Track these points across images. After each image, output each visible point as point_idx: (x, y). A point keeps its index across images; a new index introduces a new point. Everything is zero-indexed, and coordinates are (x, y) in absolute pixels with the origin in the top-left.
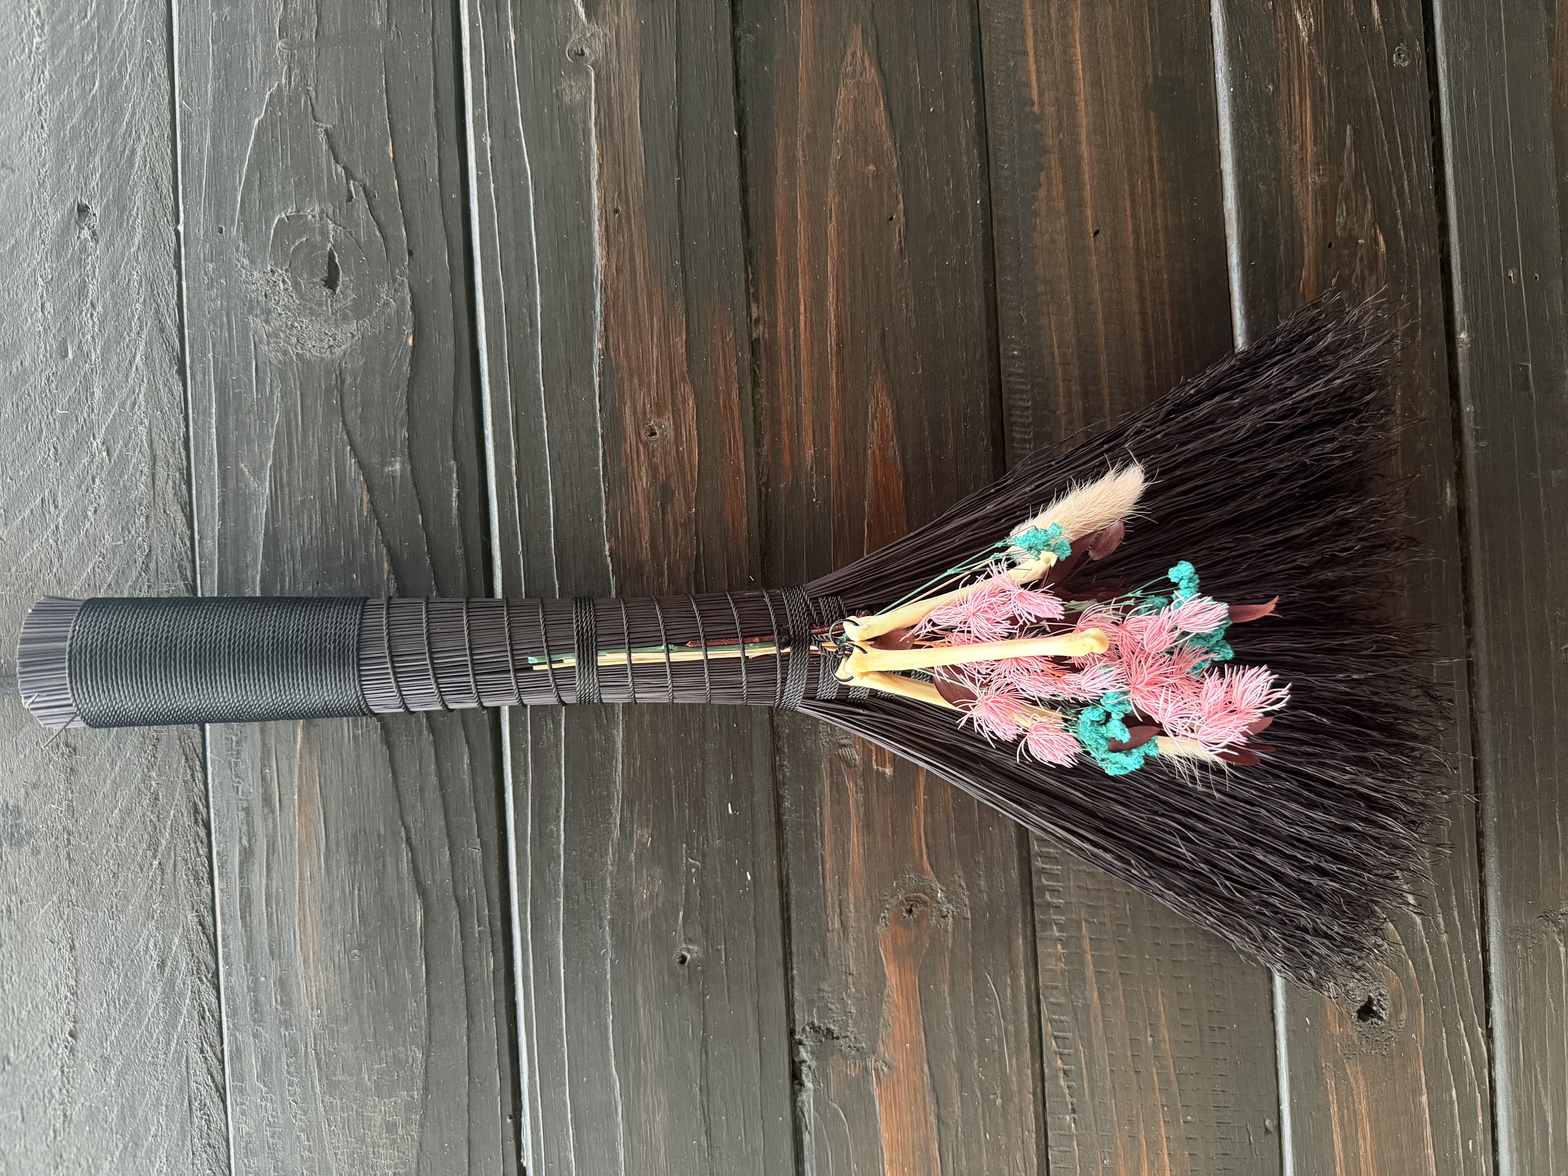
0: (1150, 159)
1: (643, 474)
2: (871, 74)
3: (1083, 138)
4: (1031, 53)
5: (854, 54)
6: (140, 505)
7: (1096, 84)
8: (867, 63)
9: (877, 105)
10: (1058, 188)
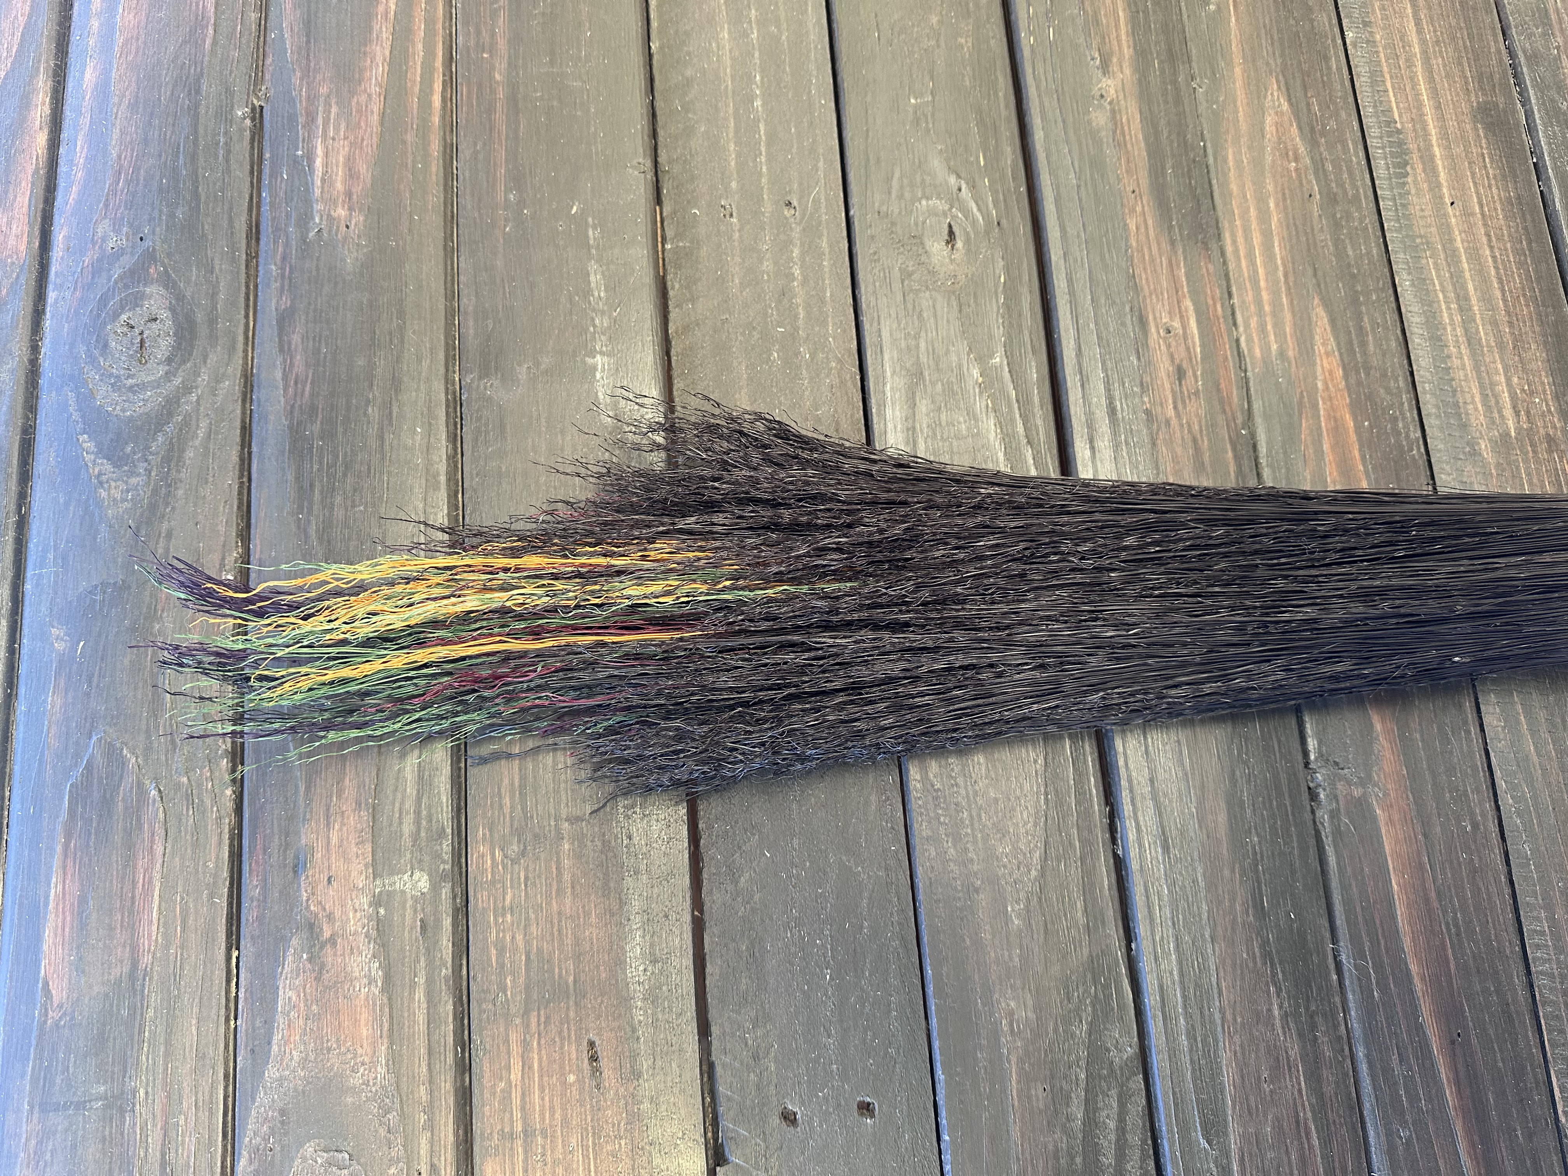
0: (1483, 154)
2: (1285, 106)
3: (1434, 142)
4: (1390, 90)
5: (1272, 94)
7: (1438, 107)
8: (1282, 100)
9: (1291, 125)
10: (1421, 176)
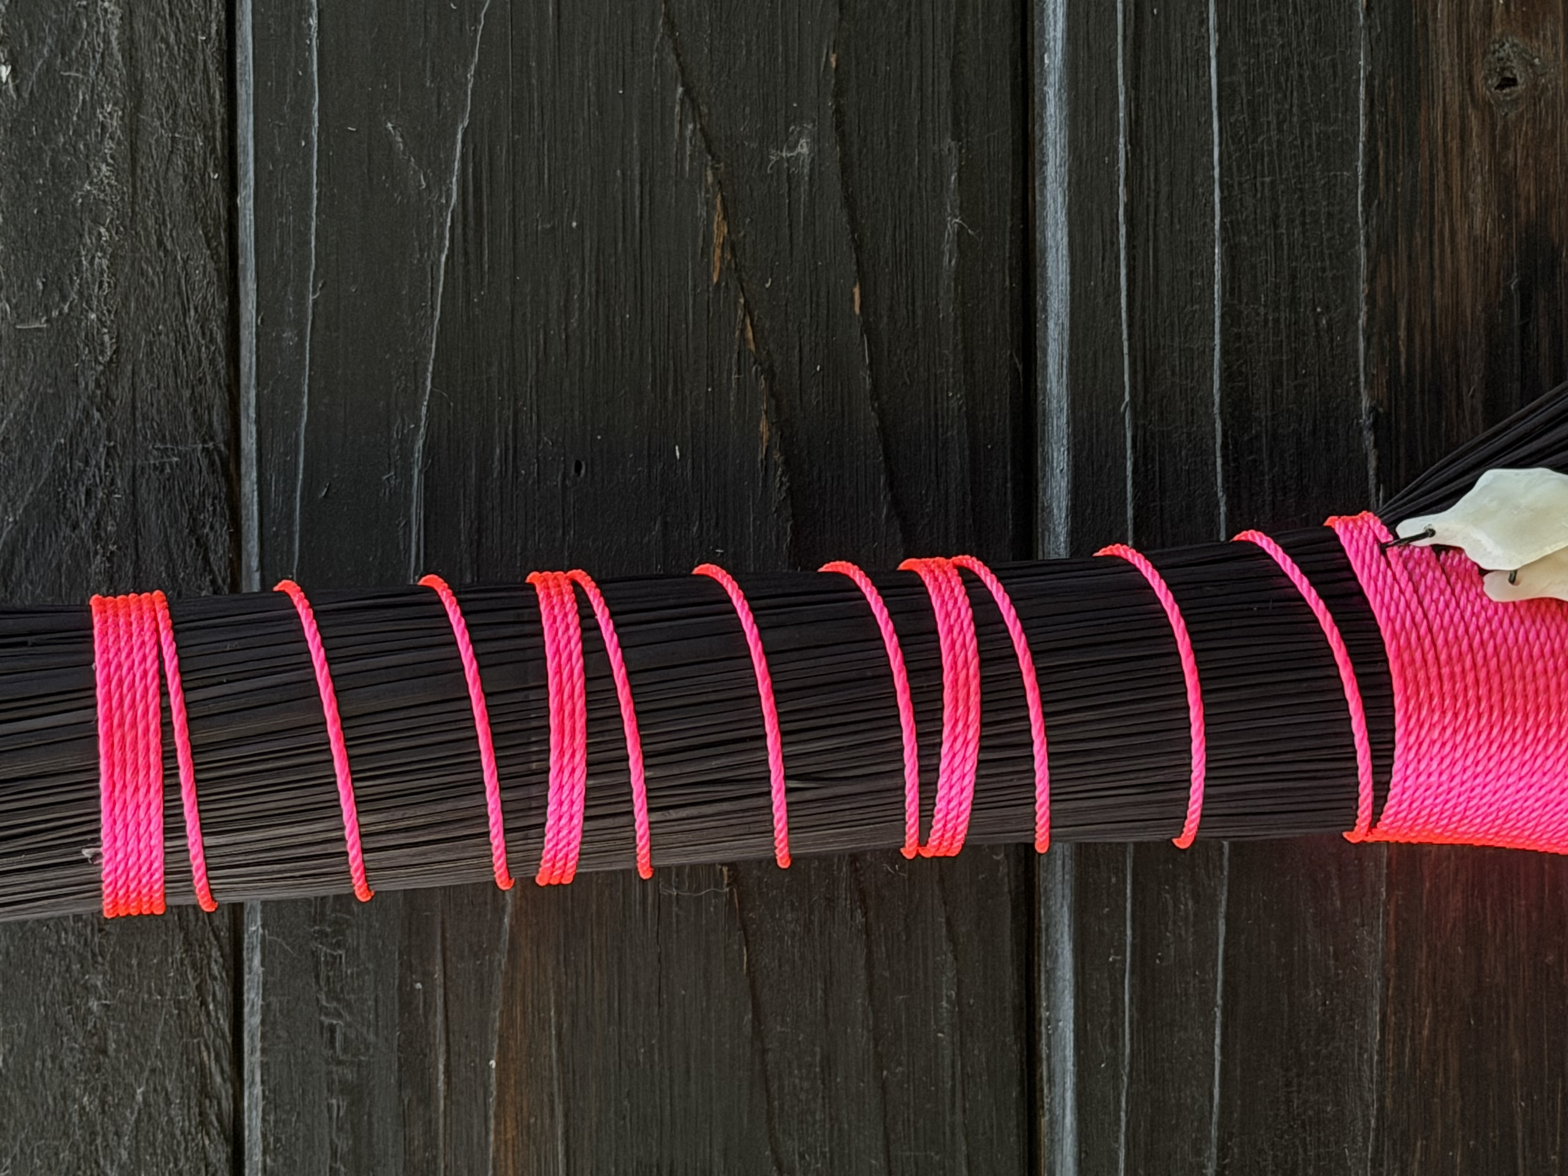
1: (1476, 196)
6: (97, 221)
